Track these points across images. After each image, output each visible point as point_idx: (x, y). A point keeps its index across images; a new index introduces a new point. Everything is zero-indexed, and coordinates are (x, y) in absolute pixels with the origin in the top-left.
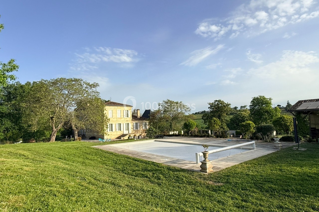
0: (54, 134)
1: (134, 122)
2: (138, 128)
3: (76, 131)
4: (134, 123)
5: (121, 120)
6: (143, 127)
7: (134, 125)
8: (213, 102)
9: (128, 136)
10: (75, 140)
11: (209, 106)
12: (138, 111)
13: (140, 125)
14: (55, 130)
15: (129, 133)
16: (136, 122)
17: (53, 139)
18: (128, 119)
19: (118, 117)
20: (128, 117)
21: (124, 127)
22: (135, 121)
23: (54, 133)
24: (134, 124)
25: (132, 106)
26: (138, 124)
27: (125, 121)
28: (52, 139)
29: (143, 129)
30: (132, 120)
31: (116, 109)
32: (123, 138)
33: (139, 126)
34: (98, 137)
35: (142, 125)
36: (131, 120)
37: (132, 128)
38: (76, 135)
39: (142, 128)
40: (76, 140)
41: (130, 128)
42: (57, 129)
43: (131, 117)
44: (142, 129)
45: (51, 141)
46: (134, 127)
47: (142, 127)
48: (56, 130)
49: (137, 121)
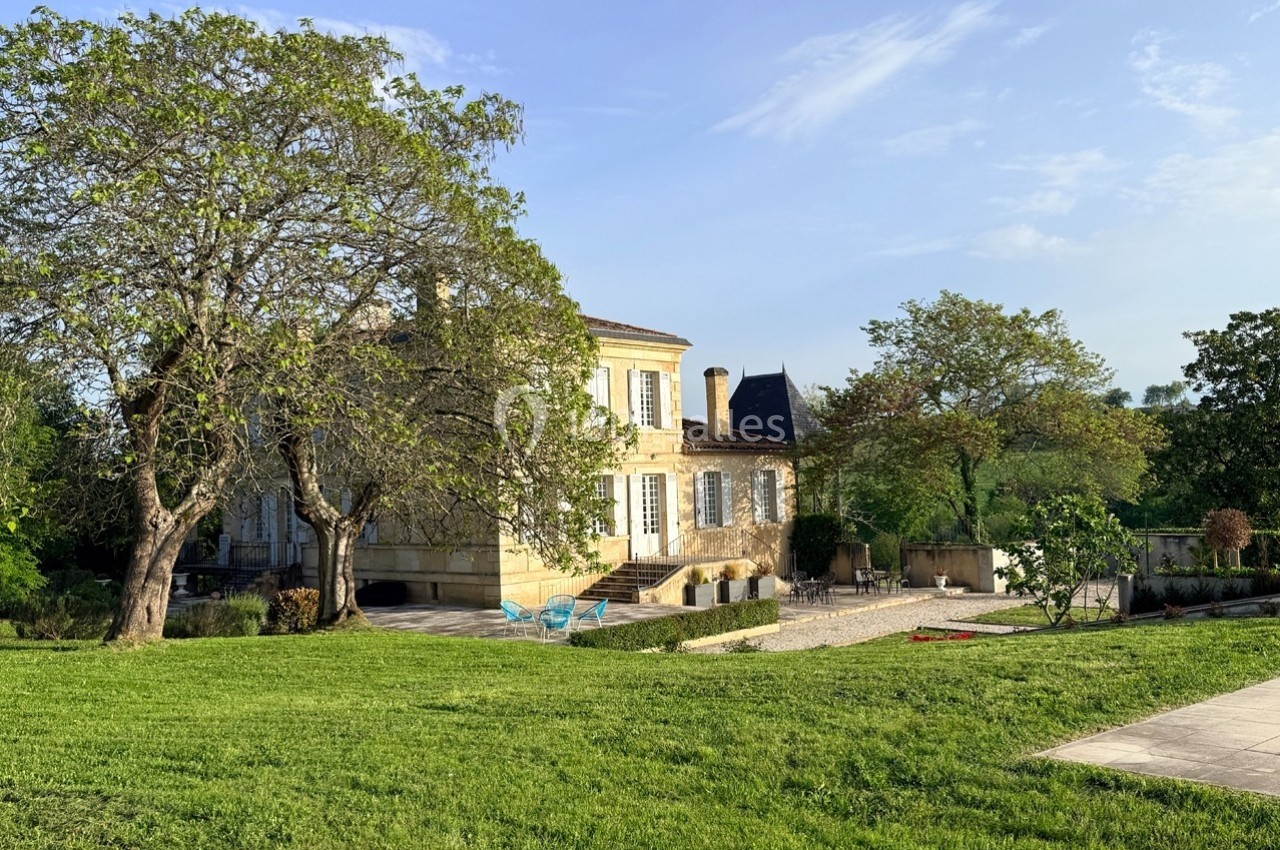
0: (154, 563)
1: (694, 468)
2: (726, 512)
3: (338, 538)
4: (700, 474)
6: (753, 509)
7: (700, 487)
9: (680, 579)
10: (336, 616)
12: (718, 379)
13: (734, 493)
14: (162, 526)
15: (664, 549)
16: (711, 468)
17: (148, 609)
18: (655, 440)
20: (658, 426)
21: (630, 507)
22: (703, 460)
23: (160, 550)
24: (695, 481)
26: (726, 484)
27: (643, 458)
28: (140, 613)
29: (754, 523)
30: (683, 452)
32: (650, 591)
33: (727, 501)
34: (435, 585)
35: (745, 496)
36: (678, 448)
37: (686, 517)
38: (340, 568)
39: (745, 518)
40: (343, 617)
41: (672, 517)
42: (185, 514)
43: (680, 424)
44: (745, 526)
45: (133, 632)
46: (701, 505)
47: (745, 503)
48: (171, 519)
49: (718, 460)
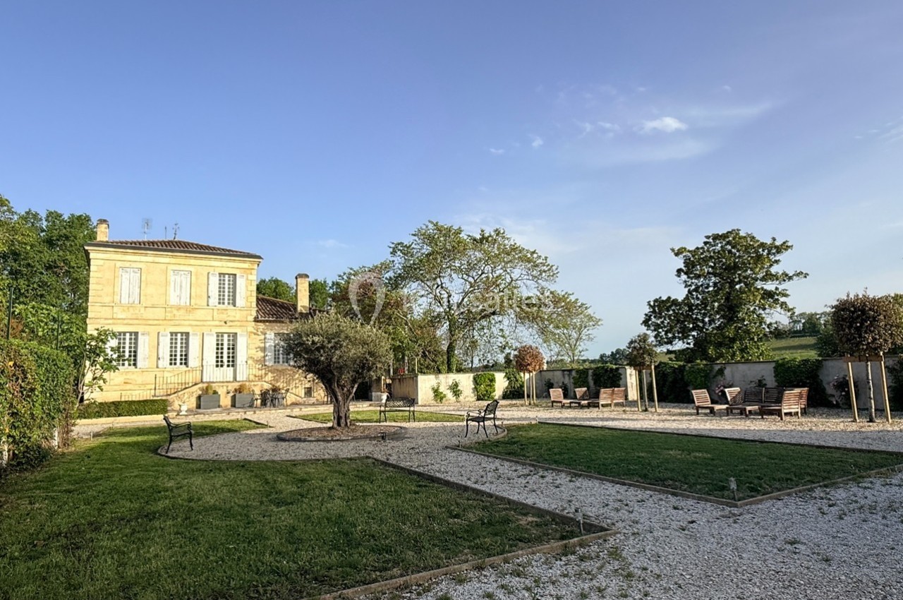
1: (266, 330)
4: (271, 334)
5: (191, 318)
7: (270, 342)
8: (701, 245)
11: (680, 263)
12: (300, 280)
16: (281, 331)
18: (233, 313)
19: (173, 300)
21: (203, 351)
22: (275, 325)
24: (265, 339)
25: (259, 257)
27: (217, 323)
30: (256, 320)
31: (164, 267)
36: (251, 318)
37: (257, 359)
41: (241, 358)
43: (254, 304)
46: (269, 351)
